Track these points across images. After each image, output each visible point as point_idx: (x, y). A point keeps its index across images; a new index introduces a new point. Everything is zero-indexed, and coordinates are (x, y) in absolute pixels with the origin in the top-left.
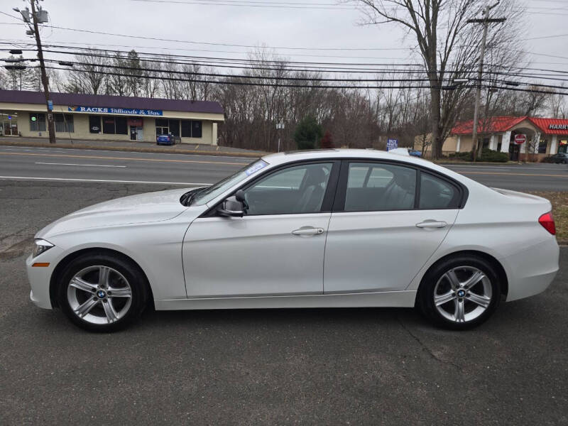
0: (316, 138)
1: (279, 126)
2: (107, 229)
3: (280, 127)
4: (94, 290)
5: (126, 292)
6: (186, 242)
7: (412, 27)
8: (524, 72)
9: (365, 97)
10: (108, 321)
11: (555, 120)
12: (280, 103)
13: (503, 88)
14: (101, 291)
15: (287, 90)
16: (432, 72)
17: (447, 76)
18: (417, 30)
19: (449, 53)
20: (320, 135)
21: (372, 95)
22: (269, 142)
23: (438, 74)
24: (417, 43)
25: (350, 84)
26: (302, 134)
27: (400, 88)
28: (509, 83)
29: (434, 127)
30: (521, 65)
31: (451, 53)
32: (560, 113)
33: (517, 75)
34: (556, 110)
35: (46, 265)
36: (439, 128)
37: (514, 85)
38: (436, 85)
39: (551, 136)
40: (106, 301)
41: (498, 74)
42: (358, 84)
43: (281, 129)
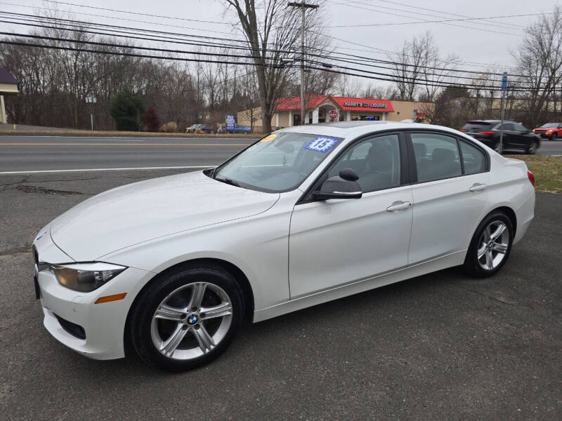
0: (139, 113)
1: (89, 99)
2: (199, 233)
3: (90, 101)
4: (184, 316)
5: (225, 309)
6: (293, 235)
7: (231, 3)
8: (332, 55)
9: (185, 71)
10: (204, 351)
11: (343, 98)
12: (85, 72)
13: (318, 69)
14: (193, 315)
15: (92, 58)
16: (255, 49)
17: (268, 54)
18: (238, 7)
19: (268, 32)
20: (142, 111)
21: (192, 69)
22: (76, 118)
23: (261, 52)
24: (238, 19)
25: (166, 54)
26: (120, 108)
27: (218, 62)
28: (324, 65)
29: (262, 103)
30: (328, 49)
31: (270, 33)
32: (346, 93)
33: (326, 57)
34: (343, 90)
35: (122, 296)
36: (267, 105)
37: (327, 67)
38: (260, 63)
39: (346, 112)
40: (197, 327)
41: (312, 55)
42: (175, 55)
43: (92, 103)
